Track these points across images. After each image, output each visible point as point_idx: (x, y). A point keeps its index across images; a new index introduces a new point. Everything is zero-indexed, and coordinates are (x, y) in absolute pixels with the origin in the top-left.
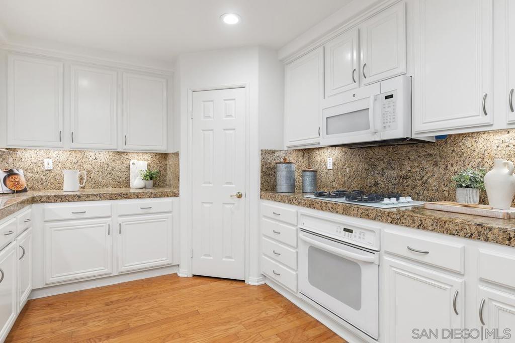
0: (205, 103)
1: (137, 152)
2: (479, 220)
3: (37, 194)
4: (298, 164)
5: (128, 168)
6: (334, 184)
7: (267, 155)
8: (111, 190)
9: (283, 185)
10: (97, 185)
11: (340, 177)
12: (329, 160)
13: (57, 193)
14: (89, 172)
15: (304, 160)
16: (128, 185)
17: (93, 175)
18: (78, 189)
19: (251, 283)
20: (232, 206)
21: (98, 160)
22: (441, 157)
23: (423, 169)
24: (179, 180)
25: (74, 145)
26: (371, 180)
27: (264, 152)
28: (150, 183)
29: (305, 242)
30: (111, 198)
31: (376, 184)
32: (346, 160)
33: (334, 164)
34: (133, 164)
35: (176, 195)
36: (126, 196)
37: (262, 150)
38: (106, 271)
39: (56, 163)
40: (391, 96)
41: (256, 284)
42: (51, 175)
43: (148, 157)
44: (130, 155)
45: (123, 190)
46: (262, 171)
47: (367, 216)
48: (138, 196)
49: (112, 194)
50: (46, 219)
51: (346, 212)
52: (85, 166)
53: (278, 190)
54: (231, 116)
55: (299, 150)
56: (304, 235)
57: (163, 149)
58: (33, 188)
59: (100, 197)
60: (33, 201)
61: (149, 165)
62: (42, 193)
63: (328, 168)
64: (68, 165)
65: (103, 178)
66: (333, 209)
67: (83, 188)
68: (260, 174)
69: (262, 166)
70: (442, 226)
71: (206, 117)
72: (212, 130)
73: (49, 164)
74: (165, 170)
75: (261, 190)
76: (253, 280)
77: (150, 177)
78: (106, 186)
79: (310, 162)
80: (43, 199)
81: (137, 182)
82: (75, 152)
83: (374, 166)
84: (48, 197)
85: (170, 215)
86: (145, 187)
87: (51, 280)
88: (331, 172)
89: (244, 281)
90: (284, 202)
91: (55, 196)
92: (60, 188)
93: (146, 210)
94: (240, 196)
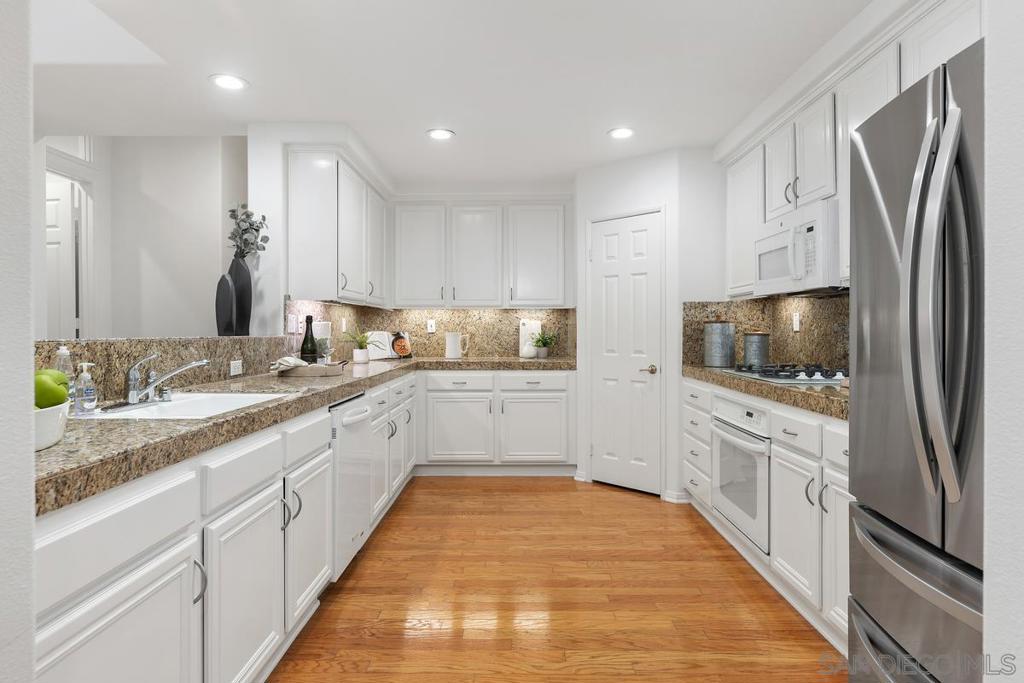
0: (608, 238)
1: (529, 308)
3: (420, 360)
4: (752, 323)
5: (518, 330)
7: (693, 311)
8: (496, 359)
9: (715, 355)
10: (481, 352)
11: (808, 344)
12: (795, 316)
13: (440, 359)
14: (472, 336)
15: (766, 317)
16: (516, 352)
17: (477, 340)
18: (460, 356)
19: (667, 499)
20: (642, 385)
21: (483, 320)
24: (576, 347)
25: (456, 303)
27: (688, 307)
28: (544, 350)
29: (718, 436)
30: (493, 368)
32: (814, 317)
33: (801, 323)
34: (524, 324)
35: (572, 367)
36: (509, 366)
37: (685, 304)
38: (487, 457)
39: (439, 324)
40: (812, 228)
41: (675, 501)
42: (434, 339)
43: (542, 315)
44: (519, 313)
45: (512, 359)
46: (685, 335)
48: (524, 367)
49: (493, 363)
50: (430, 388)
52: (469, 328)
53: (707, 364)
54: (641, 254)
55: (756, 300)
56: (716, 426)
57: (560, 303)
58: (417, 355)
59: (481, 366)
60: (418, 367)
61: (543, 326)
62: (425, 359)
63: (795, 329)
64: (451, 326)
65: (488, 344)
67: (466, 355)
68: (682, 338)
69: (685, 326)
71: (608, 258)
72: (617, 276)
73: (432, 327)
74: (566, 333)
75: (684, 362)
76: (671, 496)
77: (543, 342)
78: (491, 353)
79: (775, 318)
80: (426, 366)
81: (527, 349)
82: (458, 311)
84: (431, 364)
85: (563, 394)
86: (537, 357)
87: (433, 457)
88: (798, 335)
89: (659, 496)
91: (437, 362)
92: (443, 355)
93: (533, 386)
94: (653, 372)
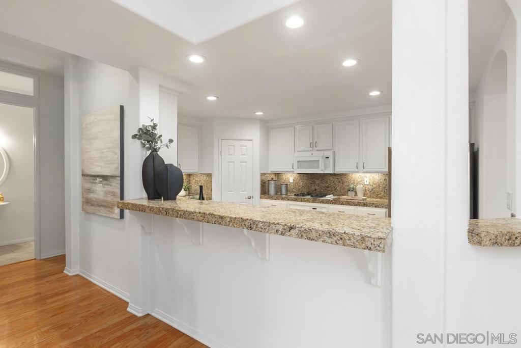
0: (230, 147)
2: (358, 201)
6: (294, 190)
9: (272, 191)
11: (297, 187)
12: (291, 178)
15: (276, 178)
22: (341, 179)
23: (335, 184)
26: (313, 188)
27: (262, 175)
31: (315, 190)
32: (301, 179)
33: (294, 180)
37: (261, 173)
40: (328, 158)
46: (261, 184)
47: (323, 203)
51: (314, 202)
53: (271, 194)
63: (291, 182)
66: (308, 201)
68: (260, 186)
69: (261, 182)
70: (349, 203)
71: (229, 155)
72: (233, 162)
75: (261, 194)
79: (279, 179)
83: (314, 182)
88: (292, 184)
90: (279, 199)
94: (250, 198)
